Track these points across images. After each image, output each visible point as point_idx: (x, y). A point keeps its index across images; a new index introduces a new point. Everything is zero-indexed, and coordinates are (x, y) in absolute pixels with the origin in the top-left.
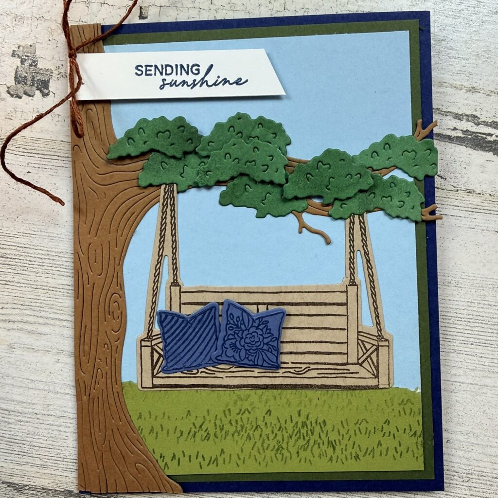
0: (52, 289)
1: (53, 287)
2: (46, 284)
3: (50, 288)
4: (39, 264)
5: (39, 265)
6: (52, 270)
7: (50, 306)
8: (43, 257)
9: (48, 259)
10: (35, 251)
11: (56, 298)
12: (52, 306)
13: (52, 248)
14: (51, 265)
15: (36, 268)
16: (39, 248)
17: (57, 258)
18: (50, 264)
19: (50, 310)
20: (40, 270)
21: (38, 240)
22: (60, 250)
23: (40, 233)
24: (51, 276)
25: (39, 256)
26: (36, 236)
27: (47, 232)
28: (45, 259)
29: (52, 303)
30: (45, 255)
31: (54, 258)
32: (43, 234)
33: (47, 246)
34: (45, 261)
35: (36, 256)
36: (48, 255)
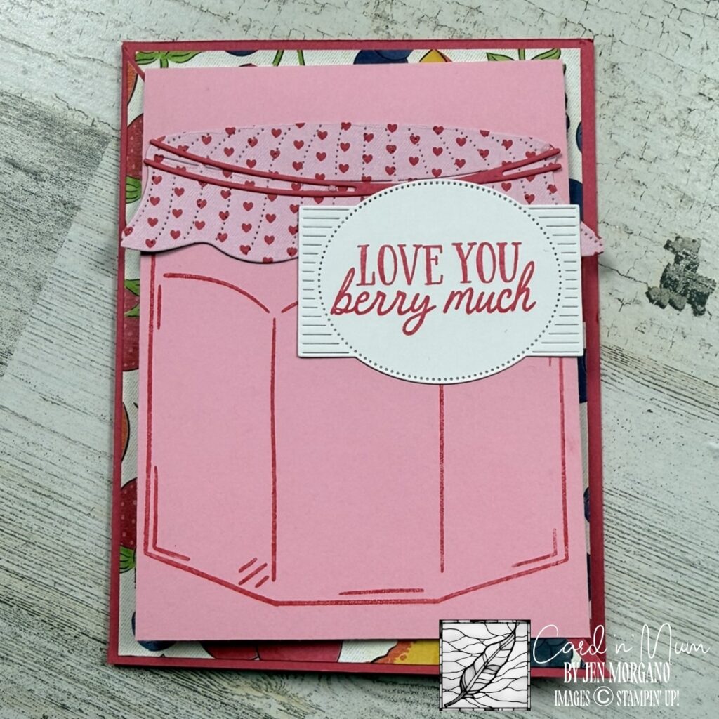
0: (642, 579)
1: (645, 578)
2: (636, 570)
3: (640, 577)
4: (633, 539)
5: (632, 541)
6: (649, 553)
7: (635, 602)
8: (641, 531)
9: (648, 536)
10: (632, 520)
11: (645, 594)
12: (637, 603)
13: (656, 523)
14: (649, 546)
15: (628, 544)
16: (639, 517)
17: (660, 539)
18: (649, 543)
19: (632, 607)
20: (633, 549)
21: (639, 506)
22: (667, 529)
23: (645, 498)
24: (646, 561)
25: (635, 528)
26: (639, 501)
27: (654, 499)
28: (643, 535)
29: (638, 598)
30: (644, 530)
31: (656, 538)
32: (649, 500)
33: (650, 518)
34: (641, 537)
35: (631, 527)
36: (649, 531)
